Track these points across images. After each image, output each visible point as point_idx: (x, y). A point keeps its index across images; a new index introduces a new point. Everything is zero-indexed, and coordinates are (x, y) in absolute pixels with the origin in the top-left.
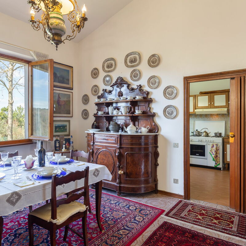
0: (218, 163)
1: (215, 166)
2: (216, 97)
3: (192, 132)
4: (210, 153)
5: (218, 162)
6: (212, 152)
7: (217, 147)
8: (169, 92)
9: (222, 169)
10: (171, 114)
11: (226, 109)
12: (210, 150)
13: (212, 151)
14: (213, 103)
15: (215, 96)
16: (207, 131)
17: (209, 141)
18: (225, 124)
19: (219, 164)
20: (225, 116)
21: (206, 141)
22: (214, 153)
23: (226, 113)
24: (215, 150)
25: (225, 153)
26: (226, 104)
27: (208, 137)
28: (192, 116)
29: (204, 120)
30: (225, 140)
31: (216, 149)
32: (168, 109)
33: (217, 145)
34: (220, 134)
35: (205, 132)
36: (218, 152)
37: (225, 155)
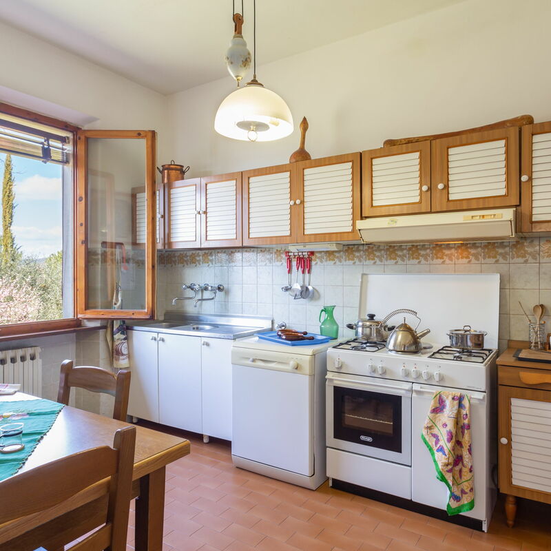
0: (465, 500)
1: (448, 505)
2: (458, 156)
3: (350, 327)
4: (424, 439)
5: (463, 492)
6: (434, 436)
7: (459, 413)
9: (485, 528)
11: (508, 214)
12: (426, 422)
13: (435, 431)
14: (441, 186)
15: (451, 151)
16: (412, 322)
17: (419, 375)
18: (502, 289)
19: (472, 505)
20: (501, 251)
21: (407, 374)
22: (448, 446)
23: (507, 231)
24: (451, 426)
25: (504, 441)
26: (508, 187)
27: (415, 352)
28: (357, 254)
29: (407, 272)
30: (502, 374)
31: (457, 423)
33: (460, 399)
34: (479, 340)
35: (406, 328)
36: (466, 439)
37: (502, 453)
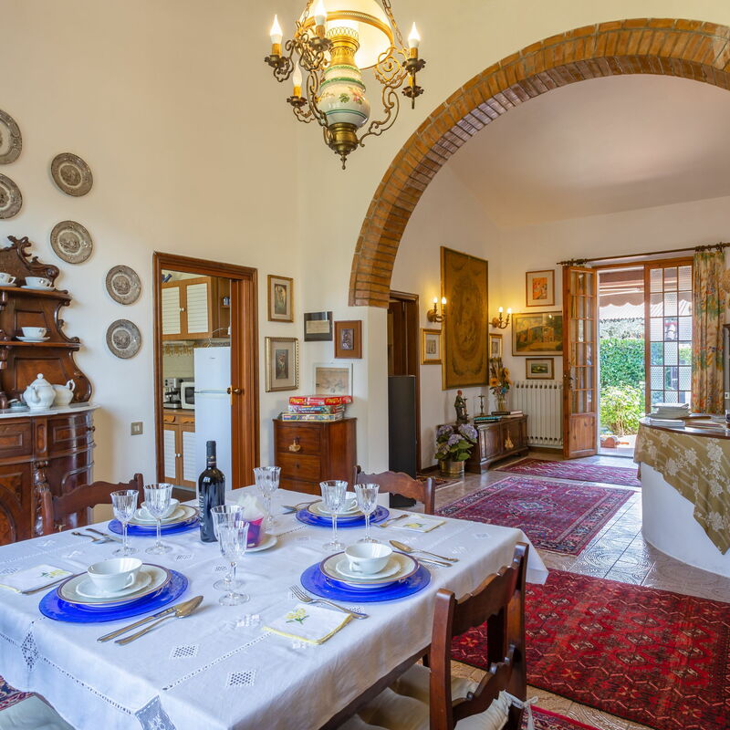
8: (120, 283)
10: (125, 346)
32: (116, 330)
